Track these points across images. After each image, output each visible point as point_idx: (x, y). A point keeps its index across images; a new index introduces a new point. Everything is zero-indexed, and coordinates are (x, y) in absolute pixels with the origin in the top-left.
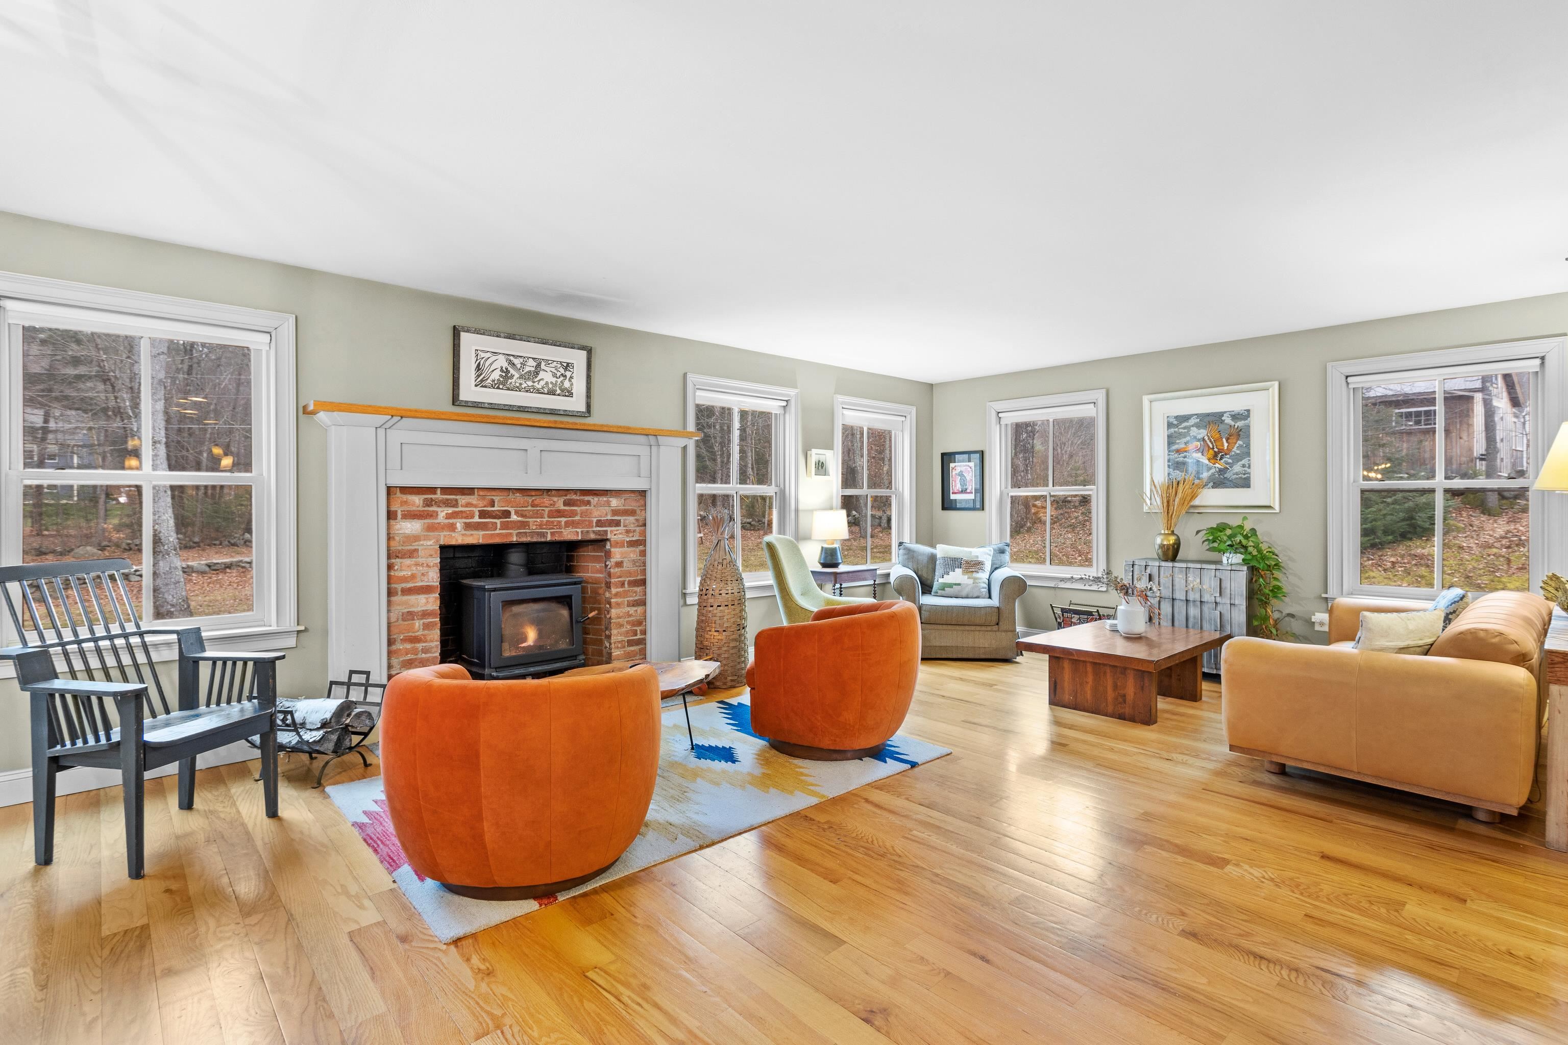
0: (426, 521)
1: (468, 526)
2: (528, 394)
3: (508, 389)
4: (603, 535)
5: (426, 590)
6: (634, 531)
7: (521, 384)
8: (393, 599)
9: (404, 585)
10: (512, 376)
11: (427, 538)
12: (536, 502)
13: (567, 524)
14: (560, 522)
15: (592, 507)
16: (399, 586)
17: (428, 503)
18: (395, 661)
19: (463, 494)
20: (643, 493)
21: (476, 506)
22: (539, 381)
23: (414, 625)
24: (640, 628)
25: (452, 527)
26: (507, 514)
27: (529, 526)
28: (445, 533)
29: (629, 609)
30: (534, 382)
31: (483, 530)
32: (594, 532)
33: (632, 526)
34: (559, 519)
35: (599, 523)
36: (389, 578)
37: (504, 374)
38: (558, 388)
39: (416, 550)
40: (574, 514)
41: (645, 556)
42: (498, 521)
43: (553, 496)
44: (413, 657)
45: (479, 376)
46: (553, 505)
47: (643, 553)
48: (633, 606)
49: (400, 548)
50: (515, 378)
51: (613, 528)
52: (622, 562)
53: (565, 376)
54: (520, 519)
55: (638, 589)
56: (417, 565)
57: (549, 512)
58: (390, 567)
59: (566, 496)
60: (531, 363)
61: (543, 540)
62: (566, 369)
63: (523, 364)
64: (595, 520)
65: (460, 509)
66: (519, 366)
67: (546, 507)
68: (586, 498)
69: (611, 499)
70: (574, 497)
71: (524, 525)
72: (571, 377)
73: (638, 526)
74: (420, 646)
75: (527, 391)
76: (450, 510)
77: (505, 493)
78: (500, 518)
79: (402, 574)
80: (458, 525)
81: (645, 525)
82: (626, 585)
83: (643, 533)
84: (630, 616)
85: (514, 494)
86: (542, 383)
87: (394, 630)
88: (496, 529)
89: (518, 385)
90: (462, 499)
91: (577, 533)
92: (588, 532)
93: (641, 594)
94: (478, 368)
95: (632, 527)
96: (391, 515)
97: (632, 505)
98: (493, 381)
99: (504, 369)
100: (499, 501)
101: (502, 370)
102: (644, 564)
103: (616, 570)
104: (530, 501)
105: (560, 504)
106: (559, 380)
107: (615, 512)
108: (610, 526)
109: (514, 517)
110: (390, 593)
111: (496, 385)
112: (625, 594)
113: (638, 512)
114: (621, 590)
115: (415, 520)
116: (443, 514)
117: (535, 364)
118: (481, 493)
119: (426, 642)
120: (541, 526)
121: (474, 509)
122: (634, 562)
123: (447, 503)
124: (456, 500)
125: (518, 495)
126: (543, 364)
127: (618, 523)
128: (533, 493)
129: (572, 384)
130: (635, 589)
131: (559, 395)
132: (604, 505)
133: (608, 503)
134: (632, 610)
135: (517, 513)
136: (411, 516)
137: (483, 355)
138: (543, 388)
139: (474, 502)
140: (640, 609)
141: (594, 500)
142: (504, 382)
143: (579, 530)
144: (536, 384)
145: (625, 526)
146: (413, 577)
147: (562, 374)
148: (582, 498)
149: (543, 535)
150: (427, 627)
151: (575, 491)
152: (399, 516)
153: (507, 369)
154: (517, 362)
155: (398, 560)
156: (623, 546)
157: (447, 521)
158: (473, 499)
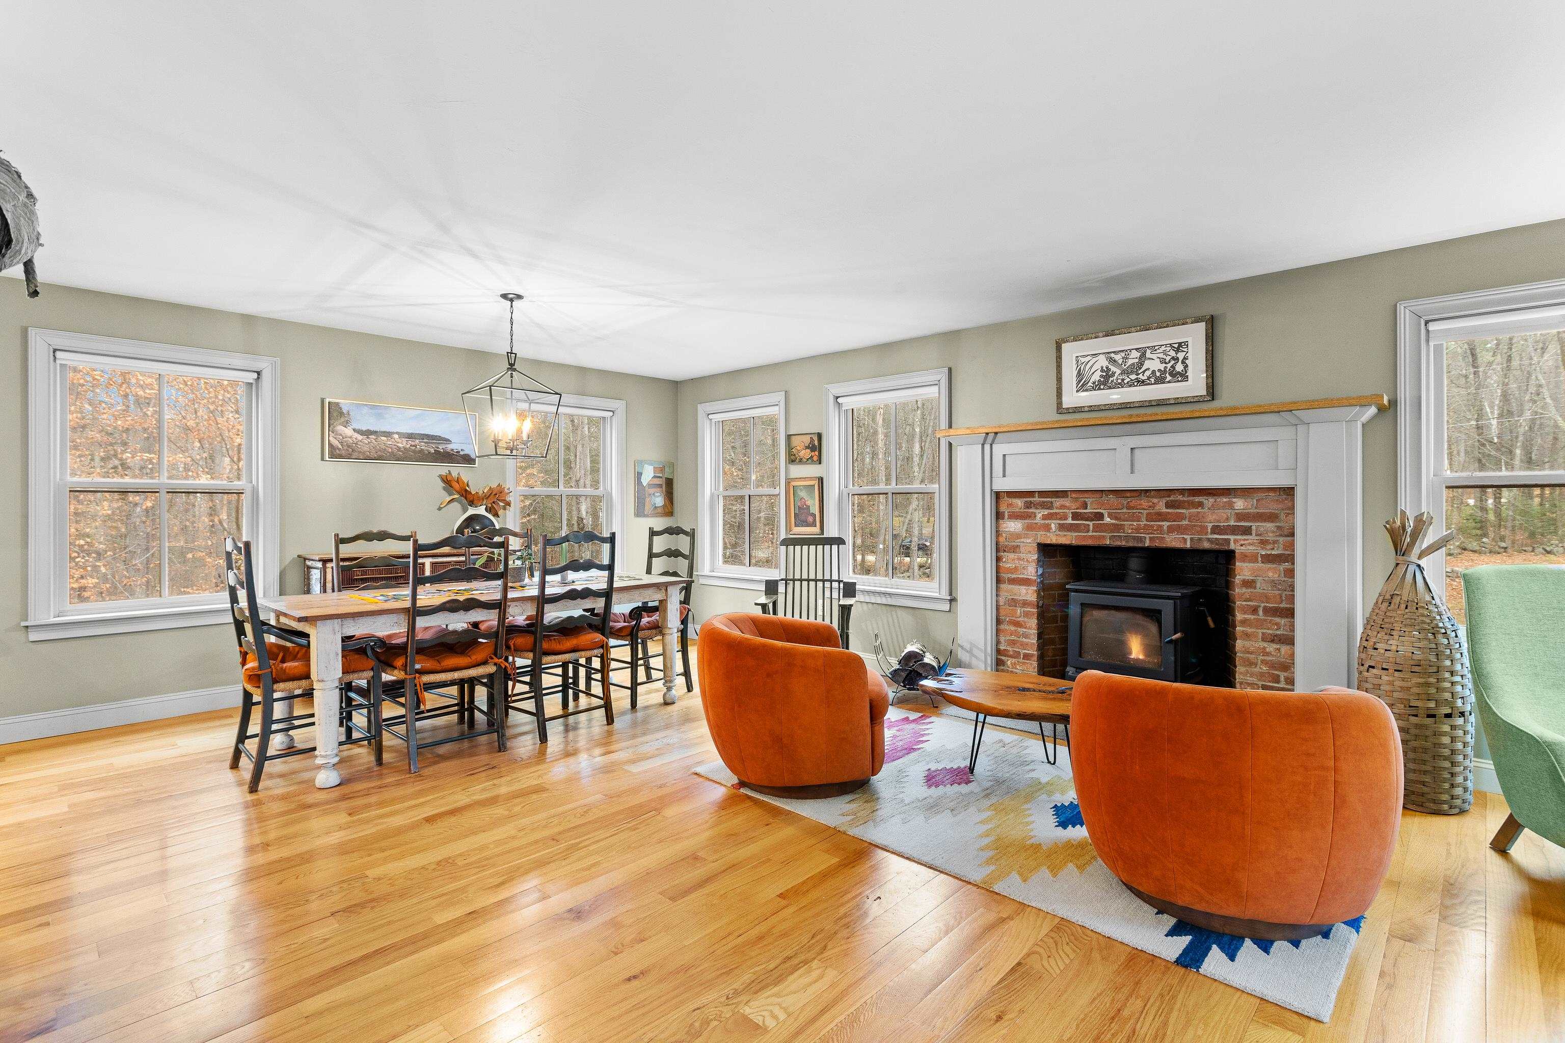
0: (1026, 521)
1: (1062, 527)
2: (1132, 389)
3: (1110, 388)
4: (1223, 545)
5: (1026, 582)
6: (1275, 542)
7: (1123, 380)
8: (1002, 586)
9: (1009, 575)
10: (1114, 373)
11: (1026, 536)
12: (1132, 504)
13: (1171, 530)
14: (1161, 526)
15: (1206, 510)
16: (1005, 576)
17: (1028, 505)
18: (1002, 639)
19: (1058, 497)
20: (1289, 492)
21: (1069, 508)
22: (1144, 372)
23: (1015, 612)
24: (1285, 674)
25: (1047, 528)
26: (1100, 516)
27: (1124, 529)
28: (1041, 533)
29: (1266, 645)
30: (1138, 374)
31: (1075, 531)
32: (1209, 540)
33: (1271, 535)
34: (1160, 523)
35: (1216, 530)
36: (998, 567)
37: (1104, 374)
38: (1167, 375)
39: (1018, 546)
40: (1181, 517)
41: (1293, 577)
42: (1091, 523)
43: (1153, 497)
44: (1015, 638)
45: (1080, 381)
46: (1154, 506)
47: (1290, 573)
48: (1272, 641)
49: (1006, 543)
50: (1116, 375)
51: (1239, 537)
52: (1253, 581)
53: (1178, 359)
54: (1113, 521)
55: (1283, 621)
56: (1019, 559)
57: (1148, 514)
58: (998, 559)
59: (1169, 496)
60: (1136, 354)
61: (1140, 545)
62: (1177, 350)
63: (1125, 359)
64: (1210, 526)
65: (1054, 511)
66: (1120, 362)
67: (1144, 509)
68: (1197, 499)
69: (1234, 500)
70: (1180, 498)
71: (1117, 528)
72: (1185, 358)
73: (1281, 535)
74: (1021, 630)
75: (1130, 386)
76: (1046, 512)
77: (1098, 495)
78: (1092, 520)
79: (1008, 566)
80: (1053, 526)
81: (1292, 535)
82: (1261, 612)
83: (1291, 546)
84: (1268, 654)
85: (1107, 495)
86: (1148, 373)
87: (1002, 612)
88: (1088, 531)
89: (1120, 381)
90: (1058, 502)
91: (1185, 540)
92: (1200, 539)
93: (1287, 628)
94: (1079, 374)
95: (1271, 537)
96: (999, 516)
97: (1271, 506)
98: (1094, 383)
99: (1104, 368)
100: (1091, 503)
101: (1102, 371)
102: (1292, 588)
103: (1244, 590)
104: (1125, 503)
105: (1161, 506)
106: (1169, 366)
107: (1240, 517)
108: (1233, 533)
109: (1107, 520)
110: (999, 580)
111: (1097, 386)
112: (1259, 624)
113: (1282, 516)
114: (1252, 617)
115: (1018, 520)
116: (1040, 515)
117: (1138, 355)
118: (1074, 496)
119: (1026, 628)
120: (1137, 530)
121: (1067, 511)
122: (1274, 583)
123: (1043, 506)
124: (1052, 502)
125: (1111, 496)
126: (1148, 351)
127: (1247, 531)
128: (1128, 495)
129: (1186, 366)
130: (1277, 620)
131: (1169, 382)
132: (1224, 507)
133: (1231, 505)
134: (1271, 648)
135: (1110, 515)
136: (1014, 516)
137: (1083, 360)
138: (1149, 378)
139: (1068, 505)
140: (1284, 649)
141: (1209, 501)
142: (1106, 381)
143: (1188, 537)
144: (1140, 376)
145: (1257, 535)
146: (1016, 568)
147: (1173, 358)
148: (1191, 498)
149: (1141, 540)
150: (1026, 614)
151: (1182, 491)
152: (1006, 516)
153: (1107, 368)
154: (1118, 358)
155: (1005, 553)
156: (1256, 561)
157: (1043, 522)
158: (1066, 502)
